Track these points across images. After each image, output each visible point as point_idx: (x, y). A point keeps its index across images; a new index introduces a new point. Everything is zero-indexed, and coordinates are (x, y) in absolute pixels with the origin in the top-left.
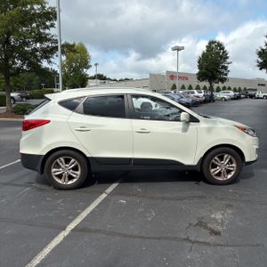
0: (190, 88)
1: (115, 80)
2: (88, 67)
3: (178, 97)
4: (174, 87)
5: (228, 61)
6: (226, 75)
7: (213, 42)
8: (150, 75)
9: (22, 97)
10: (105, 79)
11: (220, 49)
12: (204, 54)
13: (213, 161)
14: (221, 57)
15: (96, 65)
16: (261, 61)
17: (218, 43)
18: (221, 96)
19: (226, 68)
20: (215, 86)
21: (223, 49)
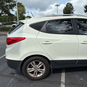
2: (25, 13)
7: (69, 3)
9: (3, 24)
12: (65, 8)
15: (28, 12)
16: (85, 9)
17: (70, 4)
19: (73, 12)
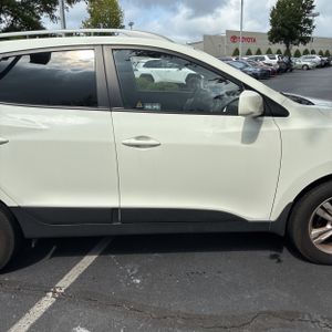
0: (259, 52)
3: (241, 65)
4: (236, 53)
5: (314, 11)
6: (310, 32)
14: (304, 6)
18: (303, 63)
19: (309, 22)
20: (294, 49)
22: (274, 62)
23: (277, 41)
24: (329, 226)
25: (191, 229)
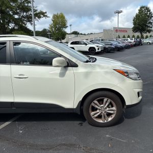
1: (85, 34)
2: (66, 27)
6: (151, 27)
7: (143, 7)
8: (104, 30)
10: (78, 34)
11: (148, 11)
12: (137, 15)
13: (93, 104)
14: (148, 16)
18: (148, 41)
21: (149, 11)
22: (133, 41)
23: (136, 32)
24: (98, 111)
25: (43, 111)
